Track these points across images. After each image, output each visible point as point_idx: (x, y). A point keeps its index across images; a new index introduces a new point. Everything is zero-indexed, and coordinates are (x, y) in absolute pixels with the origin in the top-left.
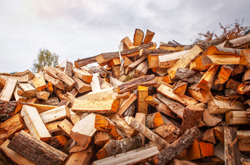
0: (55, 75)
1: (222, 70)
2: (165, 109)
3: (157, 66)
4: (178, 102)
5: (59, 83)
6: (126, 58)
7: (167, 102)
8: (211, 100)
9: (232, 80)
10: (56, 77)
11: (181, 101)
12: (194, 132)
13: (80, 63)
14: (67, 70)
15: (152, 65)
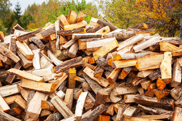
0: (3, 53)
1: (123, 72)
2: (87, 86)
3: (85, 48)
4: (96, 82)
5: (7, 60)
6: (61, 37)
7: (89, 81)
8: (115, 88)
9: (132, 73)
10: (4, 54)
11: (99, 82)
12: (101, 109)
13: (22, 38)
14: (12, 46)
15: (81, 48)
